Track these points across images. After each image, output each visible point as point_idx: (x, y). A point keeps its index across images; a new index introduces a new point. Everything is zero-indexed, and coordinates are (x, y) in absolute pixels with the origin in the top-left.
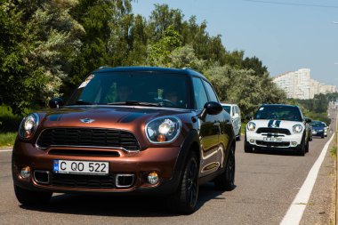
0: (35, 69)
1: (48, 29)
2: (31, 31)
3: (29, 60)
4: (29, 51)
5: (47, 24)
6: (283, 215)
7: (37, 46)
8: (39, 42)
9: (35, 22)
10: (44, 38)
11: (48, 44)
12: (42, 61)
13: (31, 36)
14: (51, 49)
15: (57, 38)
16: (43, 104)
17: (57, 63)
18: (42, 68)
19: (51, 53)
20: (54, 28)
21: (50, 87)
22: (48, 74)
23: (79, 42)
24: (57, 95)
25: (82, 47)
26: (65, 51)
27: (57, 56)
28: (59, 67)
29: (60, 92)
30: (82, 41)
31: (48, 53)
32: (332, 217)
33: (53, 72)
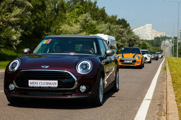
0: (6, 28)
1: (12, 6)
2: (3, 8)
3: (3, 23)
4: (2, 18)
5: (12, 3)
6: (139, 107)
7: (7, 15)
8: (8, 13)
9: (6, 3)
10: (11, 11)
11: (13, 14)
12: (10, 24)
13: (4, 10)
14: (15, 17)
15: (18, 11)
16: (11, 46)
17: (18, 24)
18: (10, 27)
19: (15, 19)
20: (16, 6)
21: (15, 37)
22: (13, 30)
23: (30, 13)
24: (18, 41)
25: (31, 15)
26: (22, 17)
27: (18, 21)
28: (19, 26)
29: (20, 40)
30: (31, 12)
31: (13, 19)
32: (164, 107)
33: (16, 29)
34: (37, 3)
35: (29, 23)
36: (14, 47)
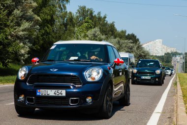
0: (14, 42)
1: (21, 20)
2: (12, 21)
3: (11, 37)
4: (11, 32)
5: (20, 17)
6: (149, 119)
7: (15, 29)
8: (17, 27)
9: (14, 16)
10: (19, 25)
11: (21, 28)
12: (18, 37)
13: (12, 24)
14: (23, 31)
15: (26, 25)
16: (19, 61)
17: (26, 38)
18: (18, 41)
19: (23, 33)
20: (24, 20)
21: (23, 51)
22: (21, 44)
23: (38, 26)
24: (26, 56)
25: (40, 29)
26: (30, 32)
27: (26, 34)
28: (27, 40)
29: (28, 54)
30: (40, 26)
31: (21, 33)
32: (175, 120)
33: (24, 44)
34: (46, 17)
35: (38, 37)
36: (22, 61)
